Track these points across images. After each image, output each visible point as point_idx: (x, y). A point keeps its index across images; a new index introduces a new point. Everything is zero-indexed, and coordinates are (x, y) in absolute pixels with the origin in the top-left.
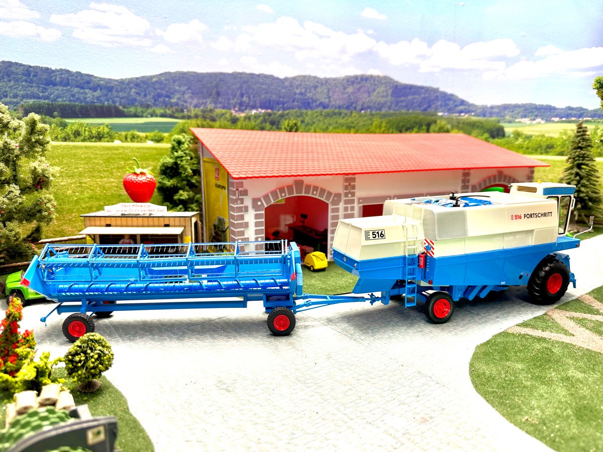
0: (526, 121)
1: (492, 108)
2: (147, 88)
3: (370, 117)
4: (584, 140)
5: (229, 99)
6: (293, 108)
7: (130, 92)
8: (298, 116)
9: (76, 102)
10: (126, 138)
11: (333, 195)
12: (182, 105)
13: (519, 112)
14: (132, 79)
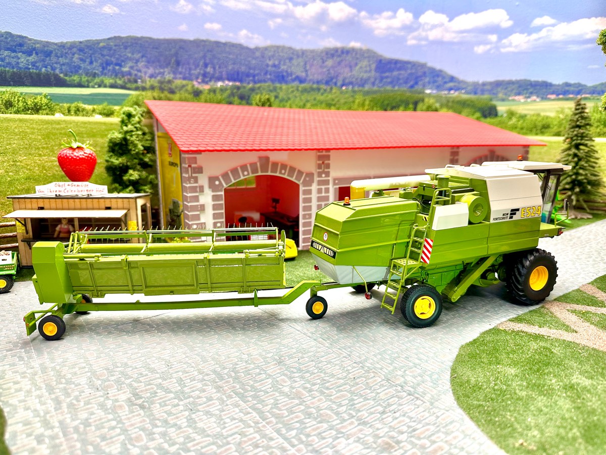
0: (521, 99)
1: (484, 84)
2: (93, 54)
3: (352, 94)
4: (583, 118)
5: (190, 69)
6: (265, 81)
7: (72, 58)
8: (271, 91)
9: (7, 67)
10: (69, 111)
11: (304, 174)
12: (136, 75)
13: (513, 90)
14: (74, 43)
